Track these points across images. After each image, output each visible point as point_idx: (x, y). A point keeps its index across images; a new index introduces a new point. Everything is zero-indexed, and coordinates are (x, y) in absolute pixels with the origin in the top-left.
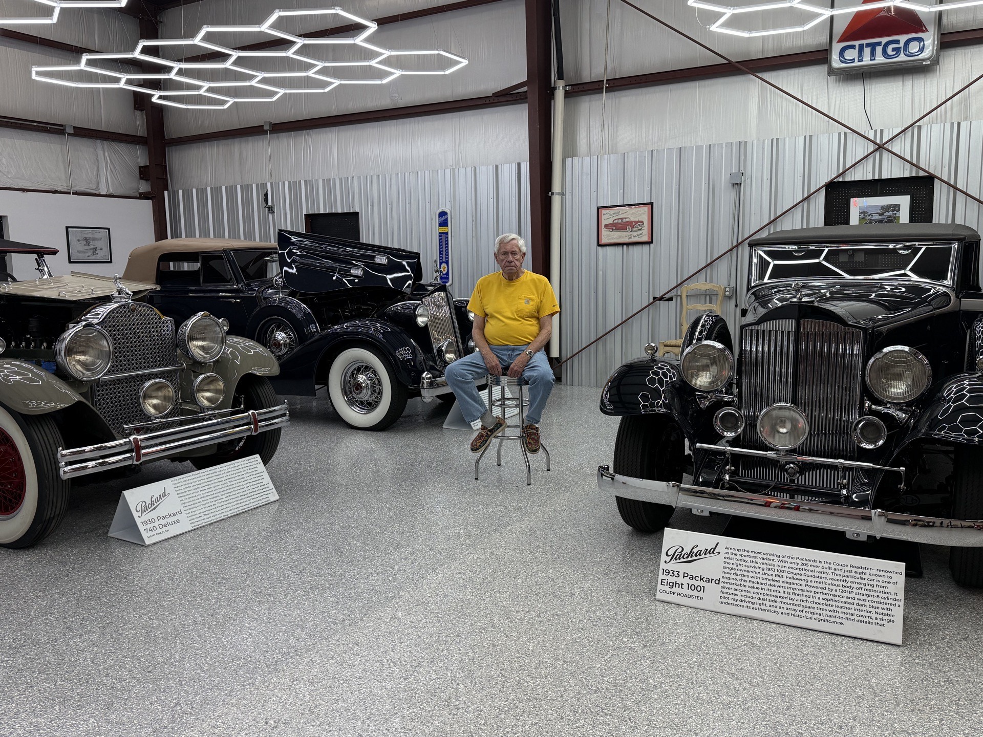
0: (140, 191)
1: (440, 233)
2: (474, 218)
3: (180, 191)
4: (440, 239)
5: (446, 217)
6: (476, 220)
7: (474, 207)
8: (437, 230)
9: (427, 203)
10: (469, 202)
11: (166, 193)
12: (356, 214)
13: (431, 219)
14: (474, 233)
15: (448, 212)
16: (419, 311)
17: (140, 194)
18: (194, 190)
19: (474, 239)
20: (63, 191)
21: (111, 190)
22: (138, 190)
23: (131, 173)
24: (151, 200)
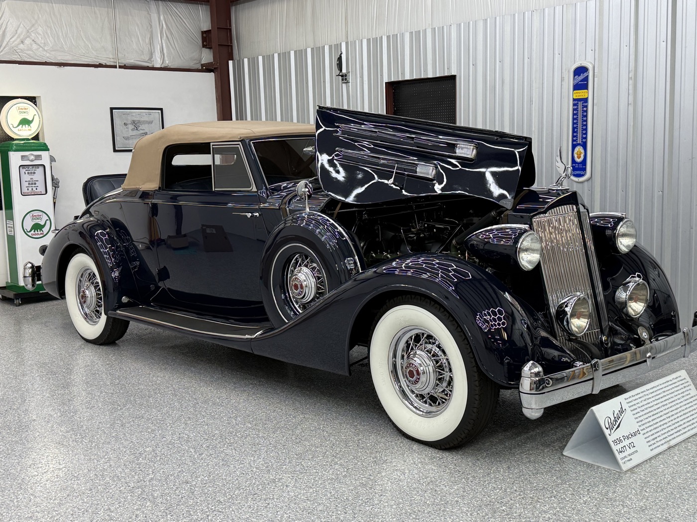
0: (203, 62)
1: (574, 100)
2: (632, 75)
3: (246, 60)
4: (574, 110)
5: (585, 74)
6: (635, 78)
7: (632, 57)
8: (570, 95)
9: (557, 55)
10: (625, 50)
11: (231, 63)
12: (453, 78)
13: (562, 79)
14: (631, 98)
15: (590, 67)
16: (526, 242)
17: (202, 65)
18: (260, 58)
19: (631, 108)
20: (108, 64)
21: (167, 62)
22: (200, 61)
23: (192, 40)
24: (213, 72)
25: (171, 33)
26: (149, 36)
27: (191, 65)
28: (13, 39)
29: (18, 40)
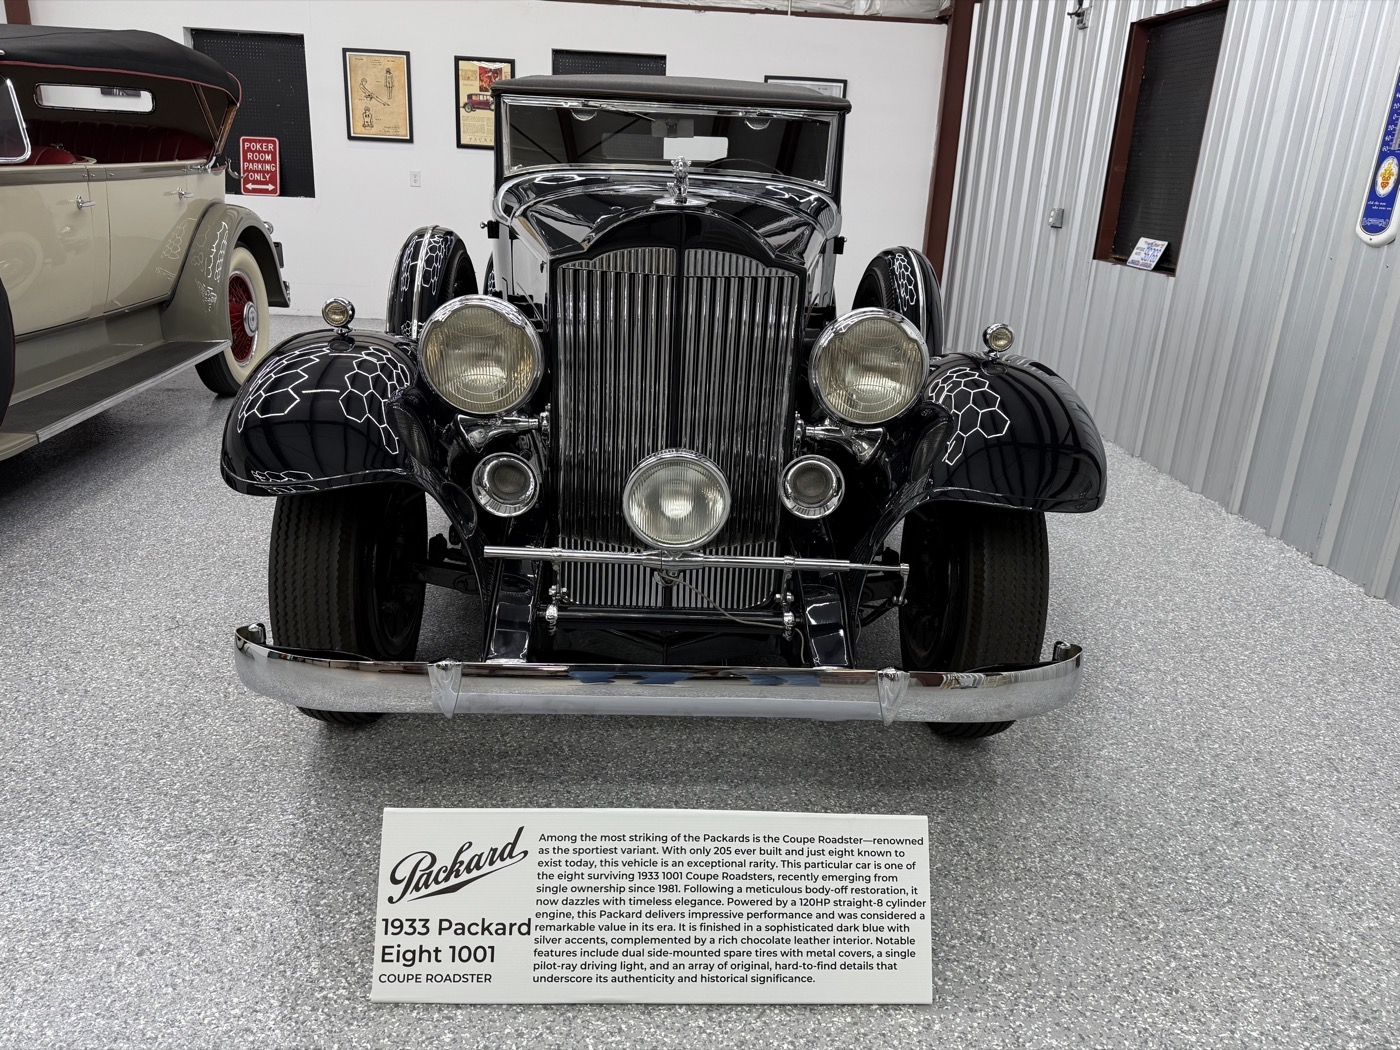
11: (977, 7)
20: (779, 9)
21: (878, 8)
22: (939, 6)
24: (947, 23)
27: (921, 12)
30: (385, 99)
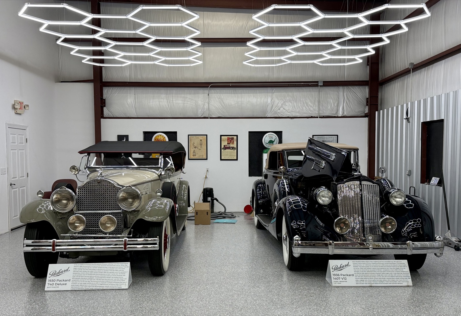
3: (381, 111)
11: (377, 112)
12: (443, 121)
17: (364, 114)
18: (385, 110)
20: (315, 116)
21: (345, 114)
22: (365, 112)
23: (360, 102)
24: (367, 117)
25: (349, 101)
26: (337, 103)
28: (276, 108)
29: (278, 108)
30: (200, 148)
